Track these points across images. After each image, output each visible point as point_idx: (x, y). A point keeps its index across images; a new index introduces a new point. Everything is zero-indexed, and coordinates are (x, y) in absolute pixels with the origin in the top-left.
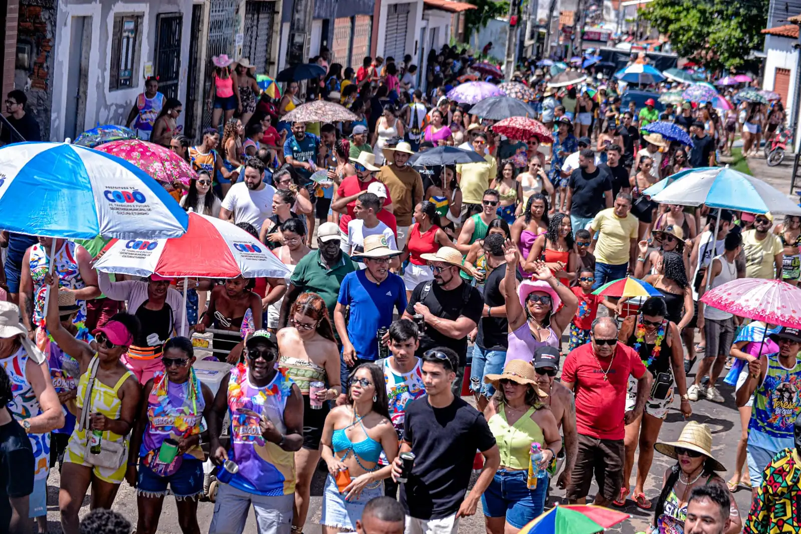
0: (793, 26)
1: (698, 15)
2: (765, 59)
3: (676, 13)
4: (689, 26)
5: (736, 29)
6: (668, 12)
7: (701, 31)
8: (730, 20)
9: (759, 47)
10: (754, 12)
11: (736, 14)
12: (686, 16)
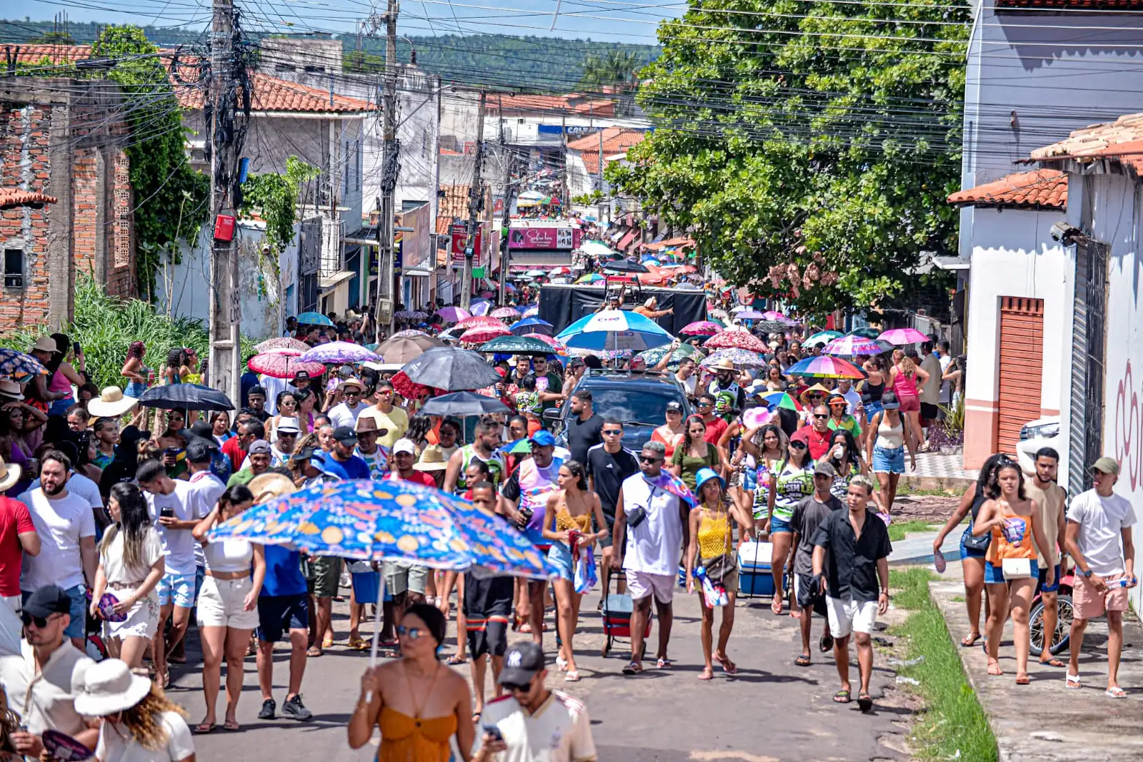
0: (1050, 173)
1: (769, 169)
2: (967, 272)
3: (707, 170)
4: (746, 200)
5: (876, 198)
6: (687, 168)
7: (780, 211)
8: (859, 173)
9: (944, 241)
10: (923, 145)
11: (873, 157)
12: (735, 174)
